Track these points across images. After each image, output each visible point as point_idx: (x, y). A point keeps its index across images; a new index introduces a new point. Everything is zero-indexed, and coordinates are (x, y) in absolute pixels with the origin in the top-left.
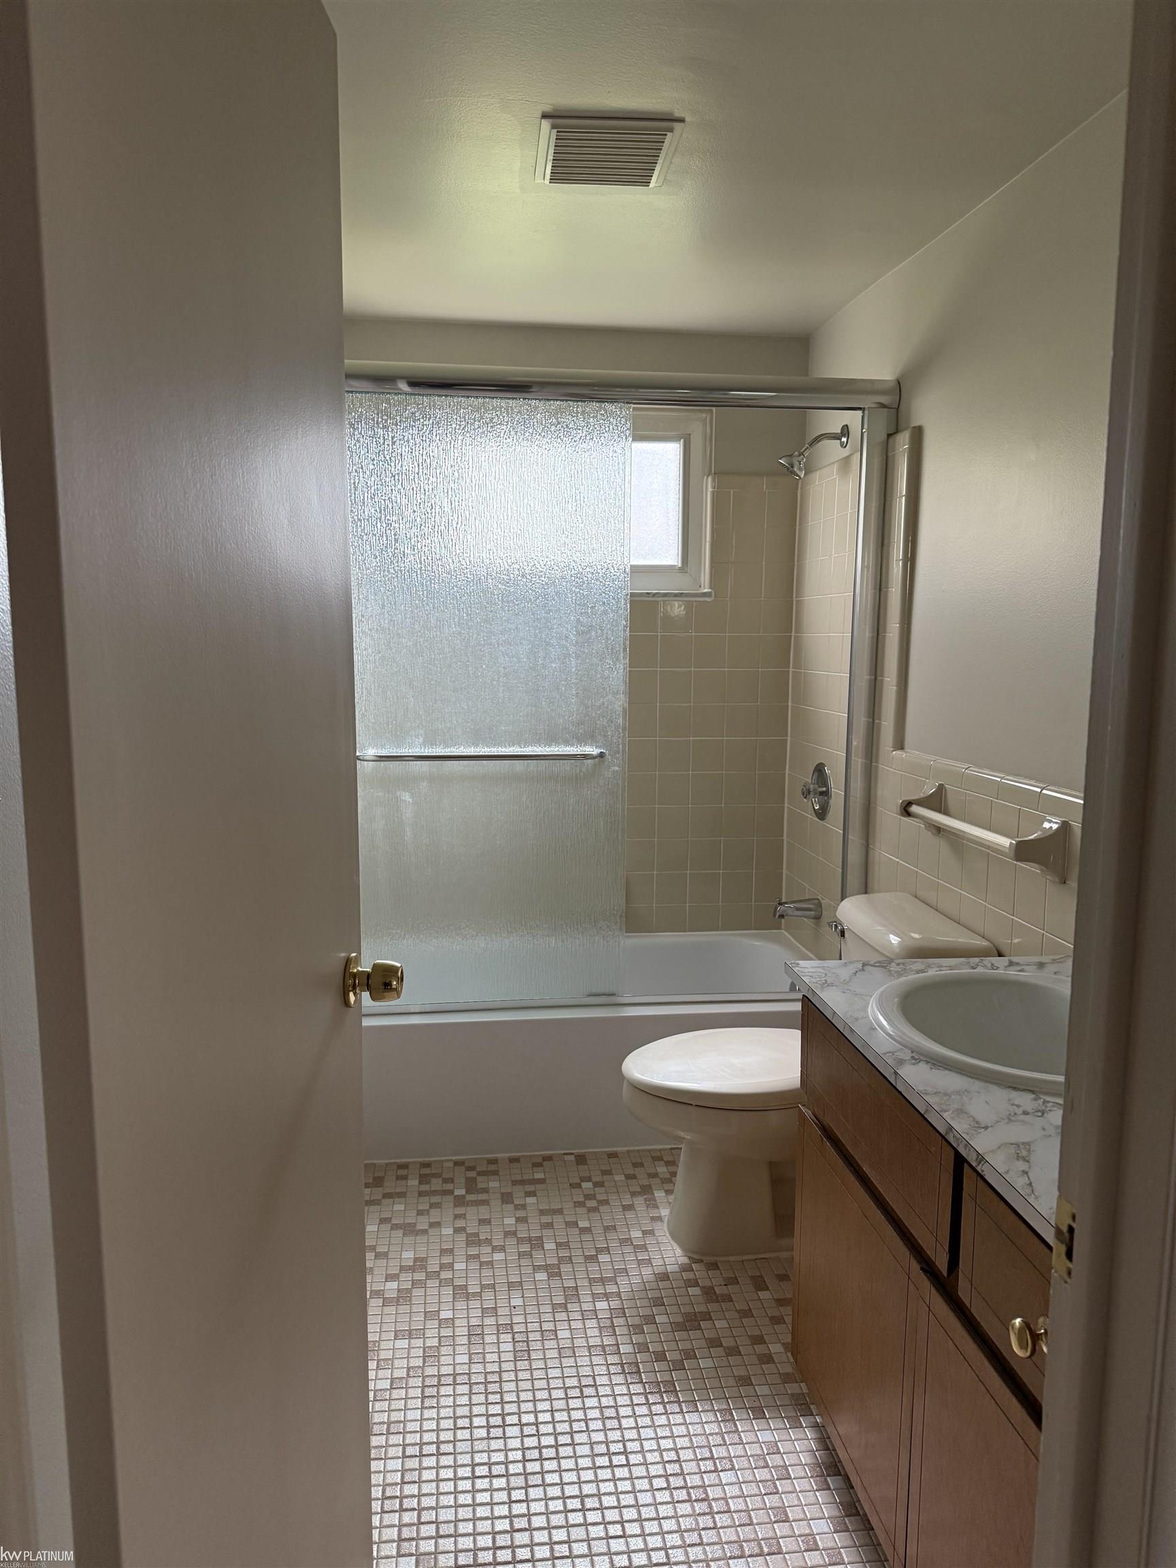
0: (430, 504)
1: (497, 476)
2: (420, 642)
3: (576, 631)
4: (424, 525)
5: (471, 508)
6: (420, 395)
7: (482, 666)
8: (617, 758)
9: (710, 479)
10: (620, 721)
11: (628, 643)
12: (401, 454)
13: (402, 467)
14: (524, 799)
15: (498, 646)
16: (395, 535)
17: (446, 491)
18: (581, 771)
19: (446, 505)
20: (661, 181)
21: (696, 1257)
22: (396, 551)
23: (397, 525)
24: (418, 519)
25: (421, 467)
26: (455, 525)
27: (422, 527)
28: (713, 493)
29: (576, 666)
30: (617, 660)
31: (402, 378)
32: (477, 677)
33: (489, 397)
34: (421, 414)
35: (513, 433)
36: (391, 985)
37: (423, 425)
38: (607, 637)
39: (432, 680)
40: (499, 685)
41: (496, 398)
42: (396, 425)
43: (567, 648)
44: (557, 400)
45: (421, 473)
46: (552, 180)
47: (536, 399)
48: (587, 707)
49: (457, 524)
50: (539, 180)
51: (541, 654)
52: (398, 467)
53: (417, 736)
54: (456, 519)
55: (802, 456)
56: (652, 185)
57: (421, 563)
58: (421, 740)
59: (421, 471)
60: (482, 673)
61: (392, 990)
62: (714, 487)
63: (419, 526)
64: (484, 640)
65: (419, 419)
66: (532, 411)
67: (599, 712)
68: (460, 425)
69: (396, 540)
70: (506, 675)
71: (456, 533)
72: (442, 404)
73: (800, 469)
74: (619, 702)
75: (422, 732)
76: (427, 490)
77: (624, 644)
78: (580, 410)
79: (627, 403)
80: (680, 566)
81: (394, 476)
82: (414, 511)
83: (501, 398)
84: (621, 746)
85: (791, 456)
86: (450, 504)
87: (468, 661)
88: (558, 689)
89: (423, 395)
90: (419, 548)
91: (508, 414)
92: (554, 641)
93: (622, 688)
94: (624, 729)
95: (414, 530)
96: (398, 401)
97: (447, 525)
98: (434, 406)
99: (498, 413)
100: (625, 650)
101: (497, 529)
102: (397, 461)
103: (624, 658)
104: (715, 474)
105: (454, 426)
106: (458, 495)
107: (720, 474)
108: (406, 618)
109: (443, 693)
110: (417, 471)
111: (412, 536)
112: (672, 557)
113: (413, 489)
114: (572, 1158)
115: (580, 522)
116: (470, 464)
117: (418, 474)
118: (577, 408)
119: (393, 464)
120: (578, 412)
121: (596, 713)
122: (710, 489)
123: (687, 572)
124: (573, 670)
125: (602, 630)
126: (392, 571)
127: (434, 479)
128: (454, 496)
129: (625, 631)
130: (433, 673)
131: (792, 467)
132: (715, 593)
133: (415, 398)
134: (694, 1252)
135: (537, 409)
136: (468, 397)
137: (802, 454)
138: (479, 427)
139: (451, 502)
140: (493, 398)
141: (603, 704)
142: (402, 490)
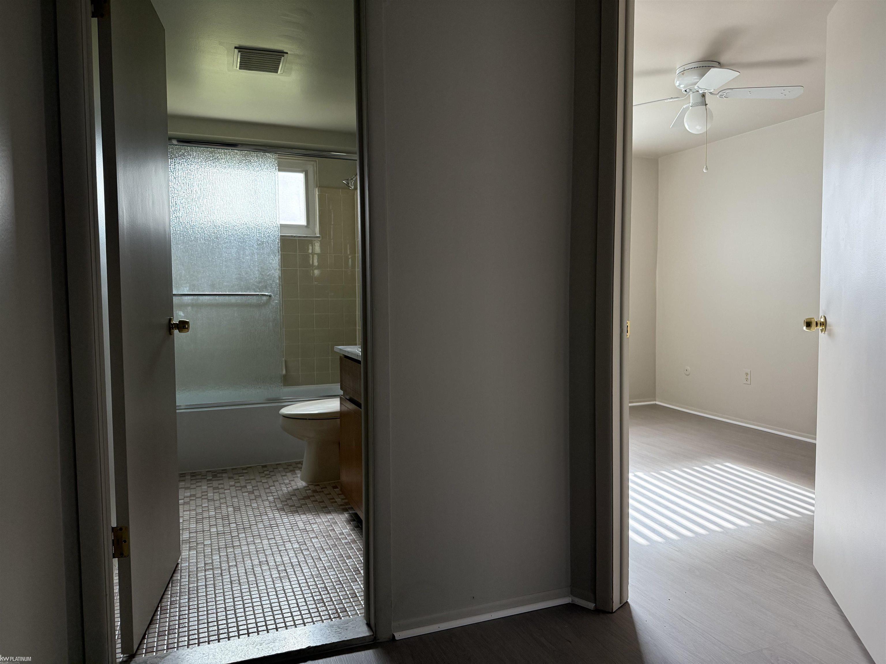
0: (191, 190)
1: (220, 179)
2: (187, 247)
3: (257, 243)
4: (188, 198)
5: (209, 192)
6: (186, 146)
7: (215, 257)
8: (277, 297)
9: (317, 189)
10: (278, 281)
11: (280, 249)
12: (178, 170)
13: (178, 174)
14: (236, 314)
15: (222, 249)
16: (175, 202)
17: (198, 185)
18: (261, 302)
19: (198, 191)
20: (282, 71)
21: (311, 483)
22: (176, 208)
23: (176, 198)
24: (186, 196)
25: (187, 175)
26: (202, 199)
27: (188, 199)
28: (319, 195)
29: (257, 258)
30: (275, 256)
31: (174, 138)
32: (213, 262)
33: (216, 148)
34: (187, 154)
35: (227, 162)
36: (185, 326)
37: (188, 158)
38: (270, 246)
39: (192, 263)
40: (223, 265)
41: (220, 148)
42: (176, 158)
43: (253, 250)
44: (246, 151)
45: (187, 177)
46: (240, 69)
47: (236, 150)
48: (262, 275)
49: (203, 198)
50: (235, 68)
51: (242, 253)
52: (177, 174)
53: (186, 287)
54: (202, 196)
55: (352, 180)
56: (279, 73)
57: (187, 214)
58: (188, 289)
59: (187, 176)
60: (215, 260)
61: (186, 328)
62: (318, 192)
63: (186, 199)
64: (216, 246)
65: (186, 156)
66: (235, 154)
67: (268, 278)
68: (204, 159)
69: (176, 204)
70: (226, 261)
71: (202, 202)
72: (196, 151)
73: (352, 185)
74: (277, 273)
75: (188, 285)
76: (189, 184)
77: (278, 250)
78: (255, 155)
79: (275, 153)
80: (306, 225)
81: (175, 178)
82: (184, 192)
83: (221, 149)
84: (278, 292)
85: (348, 180)
86: (199, 190)
87: (209, 255)
88: (250, 268)
89: (188, 146)
90: (186, 207)
91: (225, 155)
92: (247, 248)
93: (278, 267)
94: (279, 285)
95: (184, 200)
96: (177, 148)
97: (198, 198)
98: (193, 151)
99: (221, 155)
100: (279, 252)
101: (221, 200)
102: (176, 172)
103: (278, 255)
104: (319, 187)
105: (201, 159)
106: (203, 186)
107: (321, 187)
108: (180, 236)
109: (197, 268)
110: (185, 176)
111: (183, 202)
112: (302, 221)
113: (183, 183)
114: (261, 466)
115: (257, 199)
116: (209, 174)
117: (186, 177)
118: (254, 154)
119: (174, 173)
120: (254, 156)
121: (267, 278)
122: (317, 193)
123: (309, 228)
124: (256, 259)
125: (268, 243)
126: (174, 217)
127: (193, 180)
128: (201, 187)
129: (278, 244)
130: (193, 260)
131: (348, 184)
132: (322, 236)
133: (184, 147)
134: (311, 482)
135: (237, 154)
136: (207, 148)
137: (352, 179)
138: (212, 160)
139: (200, 189)
140: (218, 149)
141: (270, 274)
142: (178, 183)
